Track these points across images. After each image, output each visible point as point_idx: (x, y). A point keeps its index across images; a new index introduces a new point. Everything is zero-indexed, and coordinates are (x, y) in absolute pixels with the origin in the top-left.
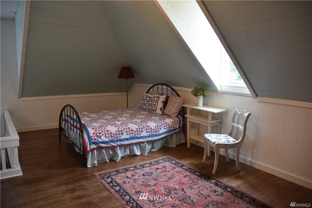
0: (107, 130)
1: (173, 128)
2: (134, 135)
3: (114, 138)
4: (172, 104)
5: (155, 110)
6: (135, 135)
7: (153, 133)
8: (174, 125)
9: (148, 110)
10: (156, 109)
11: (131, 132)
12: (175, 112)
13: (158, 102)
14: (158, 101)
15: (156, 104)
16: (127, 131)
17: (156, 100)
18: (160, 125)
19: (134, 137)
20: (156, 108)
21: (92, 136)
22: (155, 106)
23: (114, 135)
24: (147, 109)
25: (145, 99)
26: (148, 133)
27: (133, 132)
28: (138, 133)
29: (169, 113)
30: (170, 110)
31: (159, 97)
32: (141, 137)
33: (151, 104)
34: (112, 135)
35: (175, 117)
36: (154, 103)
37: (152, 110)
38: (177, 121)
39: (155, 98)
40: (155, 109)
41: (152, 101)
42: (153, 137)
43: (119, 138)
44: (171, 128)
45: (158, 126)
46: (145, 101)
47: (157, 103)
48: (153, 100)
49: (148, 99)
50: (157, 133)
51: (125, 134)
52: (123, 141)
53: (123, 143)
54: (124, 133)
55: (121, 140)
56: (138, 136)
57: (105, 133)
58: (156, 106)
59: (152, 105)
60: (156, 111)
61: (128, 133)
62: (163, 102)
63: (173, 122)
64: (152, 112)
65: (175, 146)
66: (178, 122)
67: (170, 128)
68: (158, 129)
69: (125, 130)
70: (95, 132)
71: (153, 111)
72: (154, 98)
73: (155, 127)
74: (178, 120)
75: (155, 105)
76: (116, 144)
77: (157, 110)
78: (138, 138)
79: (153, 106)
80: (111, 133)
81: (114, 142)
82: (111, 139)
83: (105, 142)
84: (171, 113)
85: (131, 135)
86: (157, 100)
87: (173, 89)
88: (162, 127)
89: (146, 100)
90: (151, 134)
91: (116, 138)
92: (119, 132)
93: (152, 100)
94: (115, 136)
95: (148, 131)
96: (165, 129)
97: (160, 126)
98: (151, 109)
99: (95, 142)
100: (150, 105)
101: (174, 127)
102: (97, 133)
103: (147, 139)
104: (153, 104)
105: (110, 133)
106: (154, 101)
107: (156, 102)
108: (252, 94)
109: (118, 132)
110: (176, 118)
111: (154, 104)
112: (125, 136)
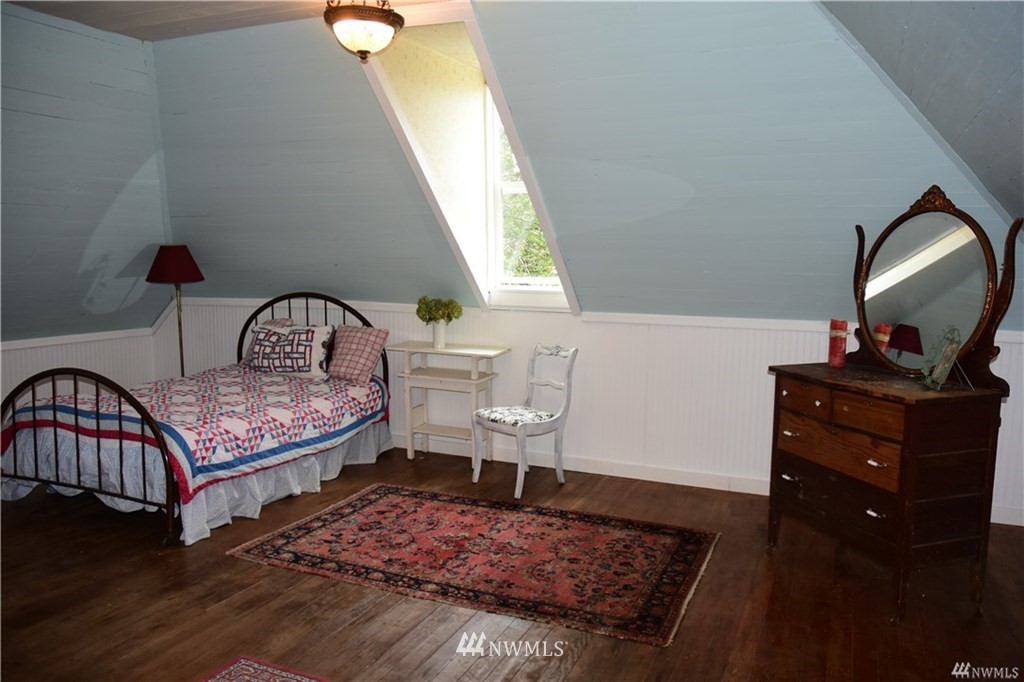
0: (225, 431)
1: (370, 412)
2: (286, 437)
3: (245, 450)
4: (354, 346)
5: (305, 369)
6: (290, 438)
7: (327, 428)
8: (372, 404)
9: (280, 370)
10: (310, 366)
11: (280, 431)
12: (365, 368)
13: (311, 346)
14: (312, 341)
15: (308, 353)
16: (271, 429)
17: (305, 338)
18: (341, 404)
19: (288, 444)
20: (308, 363)
21: (196, 451)
22: (304, 358)
23: (244, 441)
24: (275, 368)
25: (264, 340)
26: (317, 430)
27: (285, 430)
28: (296, 431)
29: (350, 371)
30: (353, 365)
31: (313, 332)
32: (303, 441)
33: (292, 352)
34: (239, 442)
35: (368, 381)
36: (301, 349)
37: (296, 368)
38: (378, 392)
39: (300, 334)
40: (305, 366)
41: (292, 345)
42: (329, 439)
43: (255, 451)
44: (366, 411)
45: (337, 409)
46: (266, 346)
47: (308, 348)
48: (296, 342)
49: (274, 339)
50: (337, 428)
51: (268, 436)
52: (266, 457)
53: (265, 462)
54: (266, 435)
55: (261, 456)
56: (298, 439)
57: (223, 439)
58: (308, 357)
59: (296, 355)
60: (309, 371)
61: (274, 433)
62: (324, 344)
63: (368, 396)
64: (296, 374)
65: (374, 461)
66: (380, 394)
67: (363, 413)
68: (339, 416)
69: (266, 426)
70: (197, 438)
71: (300, 371)
72: (297, 336)
73: (332, 411)
74: (378, 388)
75: (305, 353)
76: (250, 467)
77: (313, 368)
78: (298, 445)
79: (297, 359)
80: (237, 439)
81: (247, 462)
82: (238, 455)
83: (227, 463)
84: (357, 372)
85: (281, 439)
86: (307, 340)
87: (346, 308)
88: (346, 410)
89: (267, 343)
90: (323, 431)
91: (249, 450)
92: (254, 432)
93: (293, 341)
94: (246, 444)
95: (316, 424)
96: (352, 415)
97: (342, 408)
98: (292, 367)
99: (204, 467)
100: (287, 356)
101: (372, 408)
102: (204, 441)
103: (317, 446)
104: (297, 352)
105: (233, 438)
106: (298, 345)
107: (306, 346)
108: (571, 308)
109: (251, 432)
110: (373, 384)
111: (301, 353)
112: (269, 443)
